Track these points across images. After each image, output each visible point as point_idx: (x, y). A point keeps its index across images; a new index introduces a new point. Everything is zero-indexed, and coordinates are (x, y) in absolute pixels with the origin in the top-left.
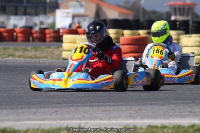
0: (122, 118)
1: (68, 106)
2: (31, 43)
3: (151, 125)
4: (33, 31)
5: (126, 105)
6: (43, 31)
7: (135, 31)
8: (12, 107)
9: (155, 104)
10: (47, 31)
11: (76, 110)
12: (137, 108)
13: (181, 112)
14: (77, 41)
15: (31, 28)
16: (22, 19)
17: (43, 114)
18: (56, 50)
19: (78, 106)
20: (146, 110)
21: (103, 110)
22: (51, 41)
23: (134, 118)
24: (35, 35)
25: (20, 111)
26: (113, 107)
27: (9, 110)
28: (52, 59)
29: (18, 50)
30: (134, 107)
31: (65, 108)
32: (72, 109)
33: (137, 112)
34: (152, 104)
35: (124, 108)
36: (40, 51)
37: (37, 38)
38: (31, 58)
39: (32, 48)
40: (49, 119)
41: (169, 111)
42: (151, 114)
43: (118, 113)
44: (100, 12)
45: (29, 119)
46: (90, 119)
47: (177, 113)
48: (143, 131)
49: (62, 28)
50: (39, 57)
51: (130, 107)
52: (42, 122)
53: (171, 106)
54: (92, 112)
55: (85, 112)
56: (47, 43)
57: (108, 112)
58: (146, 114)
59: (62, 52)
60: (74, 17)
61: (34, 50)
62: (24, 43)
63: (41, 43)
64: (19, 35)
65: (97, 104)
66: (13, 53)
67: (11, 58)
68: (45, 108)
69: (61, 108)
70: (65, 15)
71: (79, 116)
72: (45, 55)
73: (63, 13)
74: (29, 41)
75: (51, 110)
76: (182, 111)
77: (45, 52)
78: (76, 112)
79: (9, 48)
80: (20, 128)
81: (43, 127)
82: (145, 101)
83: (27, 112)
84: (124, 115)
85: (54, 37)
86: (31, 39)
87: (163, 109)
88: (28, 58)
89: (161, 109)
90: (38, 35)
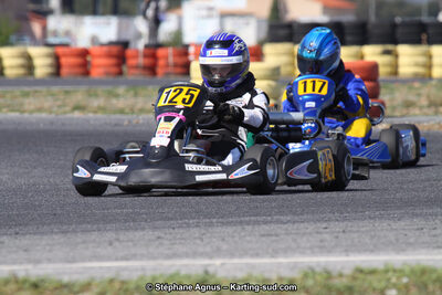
0: (302, 251)
1: (188, 226)
3: (365, 266)
4: (129, 52)
8: (65, 227)
9: (381, 217)
10: (160, 52)
11: (204, 234)
12: (337, 226)
13: (435, 236)
15: (125, 45)
16: (109, 24)
17: (130, 244)
19: (211, 225)
20: (358, 231)
21: (263, 233)
22: (168, 74)
23: (329, 251)
24: (133, 62)
25: (80, 237)
26: (286, 226)
27: (56, 237)
29: (96, 96)
30: (332, 224)
31: (181, 231)
32: (195, 232)
33: (337, 237)
34: (374, 218)
35: (311, 227)
38: (122, 112)
39: (127, 91)
40: (142, 257)
41: (409, 234)
42: (367, 240)
43: (295, 240)
46: (232, 255)
47: (426, 239)
48: (345, 281)
49: (193, 44)
50: (141, 111)
51: (324, 225)
54: (237, 239)
55: (223, 240)
56: (159, 79)
57: (274, 238)
58: (356, 241)
60: (223, 16)
61: (132, 92)
62: (110, 79)
64: (97, 61)
65: (253, 218)
66: (82, 103)
67: (77, 114)
68: (137, 229)
69: (171, 230)
70: (204, 13)
71: (208, 249)
73: (199, 9)
74: (121, 74)
75: (149, 234)
78: (202, 240)
79: (75, 91)
80: (75, 277)
81: (125, 276)
82: (361, 209)
83: (94, 241)
84: (309, 245)
85: (176, 65)
86: (125, 69)
87: (396, 230)
88: (114, 114)
89: (392, 230)
90: (141, 61)
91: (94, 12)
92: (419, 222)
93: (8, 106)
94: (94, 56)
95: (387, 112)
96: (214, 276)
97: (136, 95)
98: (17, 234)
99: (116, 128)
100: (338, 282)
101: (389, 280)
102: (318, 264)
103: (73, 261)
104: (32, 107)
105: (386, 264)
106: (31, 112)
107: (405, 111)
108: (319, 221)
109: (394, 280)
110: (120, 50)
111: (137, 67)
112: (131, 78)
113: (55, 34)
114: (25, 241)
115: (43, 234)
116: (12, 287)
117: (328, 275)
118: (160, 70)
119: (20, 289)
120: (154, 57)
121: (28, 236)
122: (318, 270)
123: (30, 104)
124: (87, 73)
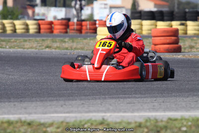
0: (145, 110)
1: (96, 99)
3: (172, 117)
4: (70, 23)
6: (80, 22)
8: (42, 99)
9: (179, 96)
10: (84, 23)
11: (102, 102)
12: (161, 100)
15: (69, 20)
16: (61, 11)
17: (70, 106)
18: (92, 41)
19: (105, 98)
20: (169, 102)
21: (128, 102)
22: (87, 33)
23: (157, 110)
24: (72, 27)
25: (48, 103)
26: (137, 99)
27: (38, 103)
28: (87, 50)
29: (56, 42)
30: (158, 99)
31: (92, 101)
32: (99, 101)
33: (160, 104)
34: (176, 96)
35: (149, 100)
36: (77, 42)
38: (67, 49)
39: (69, 40)
40: (75, 112)
41: (192, 104)
42: (174, 106)
43: (142, 105)
44: (136, 4)
45: (56, 112)
46: (114, 111)
48: (164, 123)
50: (75, 49)
51: (155, 99)
52: (67, 115)
53: (194, 97)
54: (117, 105)
55: (111, 105)
56: (83, 35)
57: (132, 105)
58: (169, 106)
60: (111, 8)
61: (71, 41)
64: (56, 27)
65: (123, 96)
66: (50, 45)
67: (47, 50)
68: (73, 100)
69: (88, 101)
70: (103, 6)
71: (104, 109)
72: (82, 46)
73: (101, 4)
74: (67, 32)
75: (79, 102)
77: (81, 43)
78: (101, 105)
79: (47, 40)
80: (46, 121)
81: (68, 120)
82: (170, 92)
83: (55, 105)
84: (148, 108)
85: (90, 29)
86: (68, 30)
87: (186, 101)
88: (64, 49)
89: (184, 101)
90: (75, 27)
91: (55, 6)
93: (18, 46)
94: (55, 25)
95: (183, 50)
96: (106, 121)
97: (73, 42)
98: (21, 101)
99: (64, 56)
100: (160, 124)
101: (183, 123)
102: (152, 116)
103: (46, 113)
104: (28, 46)
105: (182, 116)
106: (28, 49)
107: (190, 50)
108: (152, 97)
109: (185, 123)
110: (66, 22)
111: (74, 30)
112: (71, 34)
113: (38, 15)
114: (25, 104)
115: (32, 101)
116: (19, 124)
117: (156, 121)
118: (83, 31)
119: (22, 126)
120: (81, 25)
121: (26, 103)
122: (152, 118)
123: (27, 45)
124: (52, 32)
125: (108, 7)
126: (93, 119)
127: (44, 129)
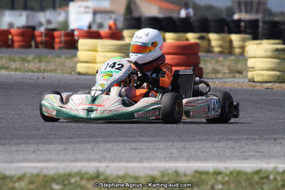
0: (159, 160)
1: (83, 142)
2: (33, 50)
3: (200, 169)
4: (37, 33)
5: (165, 141)
6: (50, 33)
7: (182, 34)
9: (206, 140)
10: (56, 34)
11: (94, 148)
12: (180, 145)
13: (244, 152)
14: (99, 49)
15: (33, 28)
16: (21, 15)
17: (47, 152)
18: (68, 61)
19: (97, 142)
20: (193, 148)
21: (131, 147)
22: (61, 48)
23: (176, 160)
24: (39, 39)
25: (14, 148)
26: (145, 144)
28: (62, 74)
29: (15, 61)
30: (176, 144)
31: (79, 145)
32: (89, 146)
33: (180, 151)
34: (202, 140)
35: (162, 145)
36: (46, 62)
37: (41, 43)
38: (33, 71)
39: (35, 58)
40: (55, 161)
41: (227, 151)
42: (200, 154)
43: (153, 152)
44: (133, 7)
45: (25, 160)
46: (114, 161)
47: (237, 153)
48: (188, 178)
49: (78, 30)
50: (45, 71)
51: (171, 144)
52: (44, 165)
53: (229, 142)
54: (115, 151)
55: (107, 151)
56: (56, 51)
57: (139, 151)
58: (193, 154)
59: (77, 63)
60: (95, 13)
61: (37, 60)
62: (23, 50)
63: (48, 51)
64: (16, 38)
65: (123, 139)
66: (7, 65)
67: (3, 72)
68: (49, 144)
69: (72, 145)
70: (83, 10)
71: (98, 157)
72: (53, 67)
73: (80, 7)
74: (30, 46)
75: (59, 147)
76: (244, 150)
77: (53, 63)
78: (93, 151)
80: (13, 173)
81: (45, 172)
82: (192, 135)
83: (23, 150)
84: (162, 156)
85: (66, 42)
87: (217, 148)
88: (28, 72)
89: (215, 148)
90: (43, 39)
91: (12, 7)
92: (231, 144)
94: (13, 35)
96: (102, 174)
97: (40, 61)
99: (29, 81)
101: (216, 179)
103: (11, 162)
105: (214, 168)
107: (213, 76)
109: (220, 179)
110: (31, 31)
117: (177, 173)
118: (56, 45)
120: (53, 38)
122: (170, 172)
125: (91, 11)
126: (83, 171)
127: (11, 185)
